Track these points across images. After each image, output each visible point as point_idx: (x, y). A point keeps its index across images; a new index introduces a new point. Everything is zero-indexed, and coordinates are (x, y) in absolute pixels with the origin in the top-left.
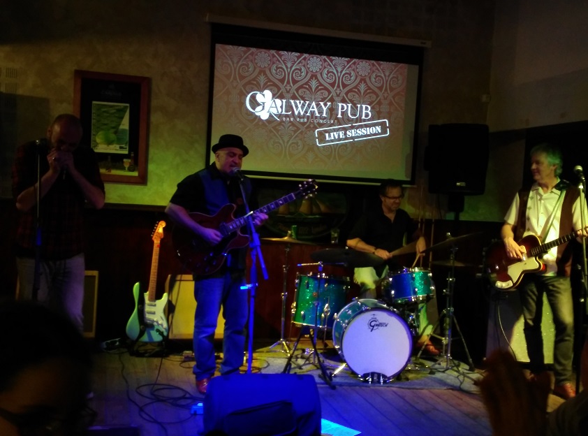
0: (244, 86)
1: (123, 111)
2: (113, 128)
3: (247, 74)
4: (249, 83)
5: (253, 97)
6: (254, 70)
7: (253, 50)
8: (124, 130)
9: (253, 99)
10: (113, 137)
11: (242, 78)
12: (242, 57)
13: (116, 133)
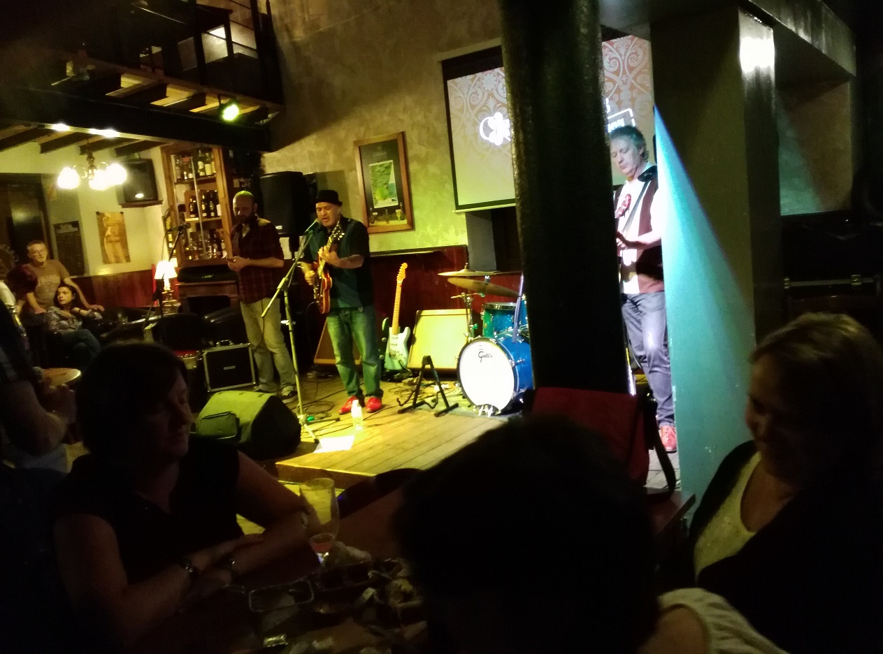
0: (476, 115)
1: (388, 168)
2: (385, 184)
3: (477, 102)
4: (480, 110)
5: (486, 124)
6: (483, 95)
7: (479, 75)
8: (392, 185)
9: (486, 127)
10: (386, 192)
11: (473, 107)
12: (470, 86)
13: (387, 188)
